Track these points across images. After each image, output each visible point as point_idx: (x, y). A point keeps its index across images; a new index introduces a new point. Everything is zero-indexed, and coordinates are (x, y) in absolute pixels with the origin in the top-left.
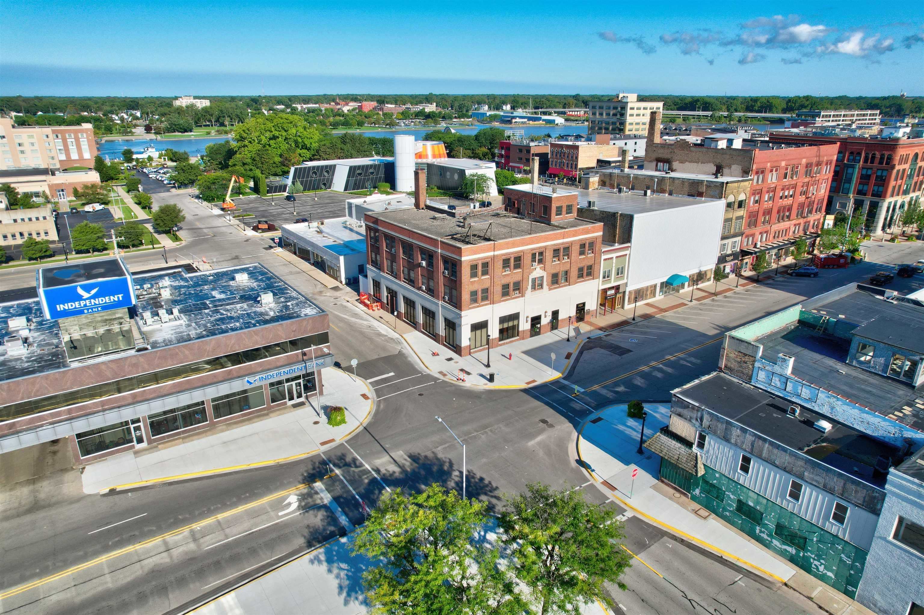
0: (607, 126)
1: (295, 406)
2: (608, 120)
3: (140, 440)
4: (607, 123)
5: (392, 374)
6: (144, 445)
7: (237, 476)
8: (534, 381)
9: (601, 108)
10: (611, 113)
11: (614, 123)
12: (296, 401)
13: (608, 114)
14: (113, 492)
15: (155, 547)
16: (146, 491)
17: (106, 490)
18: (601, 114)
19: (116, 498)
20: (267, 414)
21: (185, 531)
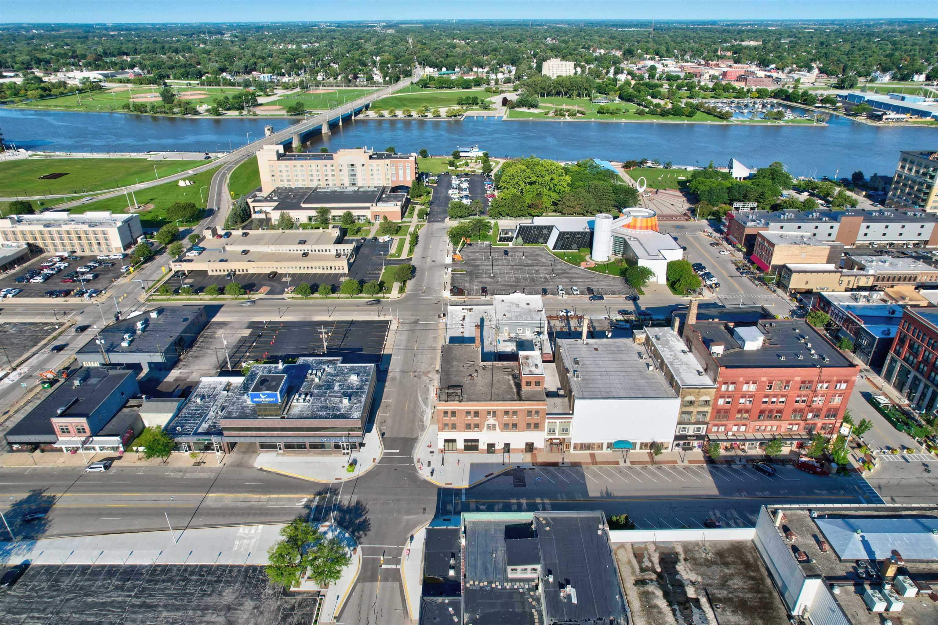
0: (913, 185)
1: (344, 454)
2: (915, 178)
3: (280, 449)
4: (914, 182)
5: (398, 451)
6: (281, 451)
7: (298, 481)
8: (451, 484)
9: (912, 162)
10: (922, 171)
11: (921, 184)
12: (346, 451)
13: (917, 172)
14: (261, 469)
15: (256, 498)
16: (270, 474)
17: (259, 467)
18: (910, 170)
19: (260, 472)
20: (331, 454)
21: (267, 496)
